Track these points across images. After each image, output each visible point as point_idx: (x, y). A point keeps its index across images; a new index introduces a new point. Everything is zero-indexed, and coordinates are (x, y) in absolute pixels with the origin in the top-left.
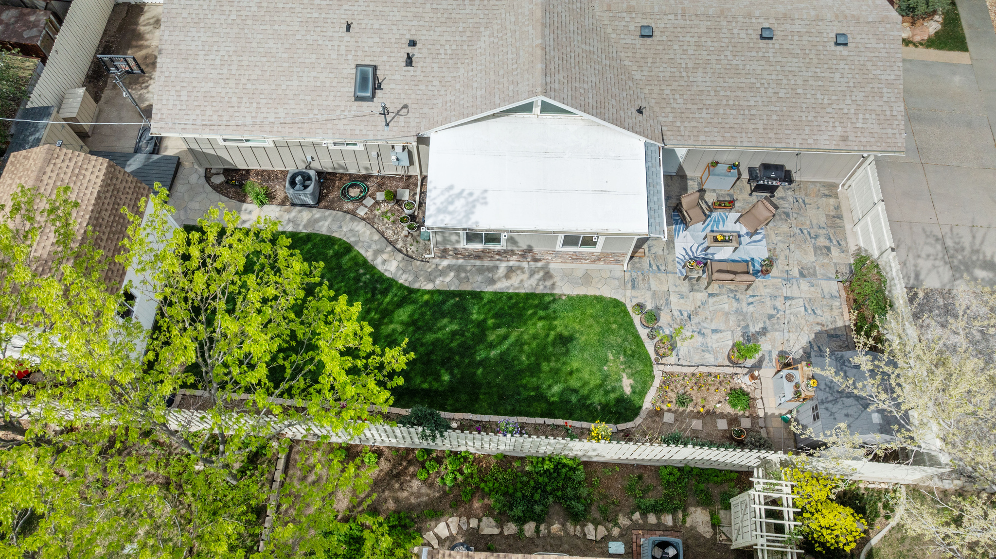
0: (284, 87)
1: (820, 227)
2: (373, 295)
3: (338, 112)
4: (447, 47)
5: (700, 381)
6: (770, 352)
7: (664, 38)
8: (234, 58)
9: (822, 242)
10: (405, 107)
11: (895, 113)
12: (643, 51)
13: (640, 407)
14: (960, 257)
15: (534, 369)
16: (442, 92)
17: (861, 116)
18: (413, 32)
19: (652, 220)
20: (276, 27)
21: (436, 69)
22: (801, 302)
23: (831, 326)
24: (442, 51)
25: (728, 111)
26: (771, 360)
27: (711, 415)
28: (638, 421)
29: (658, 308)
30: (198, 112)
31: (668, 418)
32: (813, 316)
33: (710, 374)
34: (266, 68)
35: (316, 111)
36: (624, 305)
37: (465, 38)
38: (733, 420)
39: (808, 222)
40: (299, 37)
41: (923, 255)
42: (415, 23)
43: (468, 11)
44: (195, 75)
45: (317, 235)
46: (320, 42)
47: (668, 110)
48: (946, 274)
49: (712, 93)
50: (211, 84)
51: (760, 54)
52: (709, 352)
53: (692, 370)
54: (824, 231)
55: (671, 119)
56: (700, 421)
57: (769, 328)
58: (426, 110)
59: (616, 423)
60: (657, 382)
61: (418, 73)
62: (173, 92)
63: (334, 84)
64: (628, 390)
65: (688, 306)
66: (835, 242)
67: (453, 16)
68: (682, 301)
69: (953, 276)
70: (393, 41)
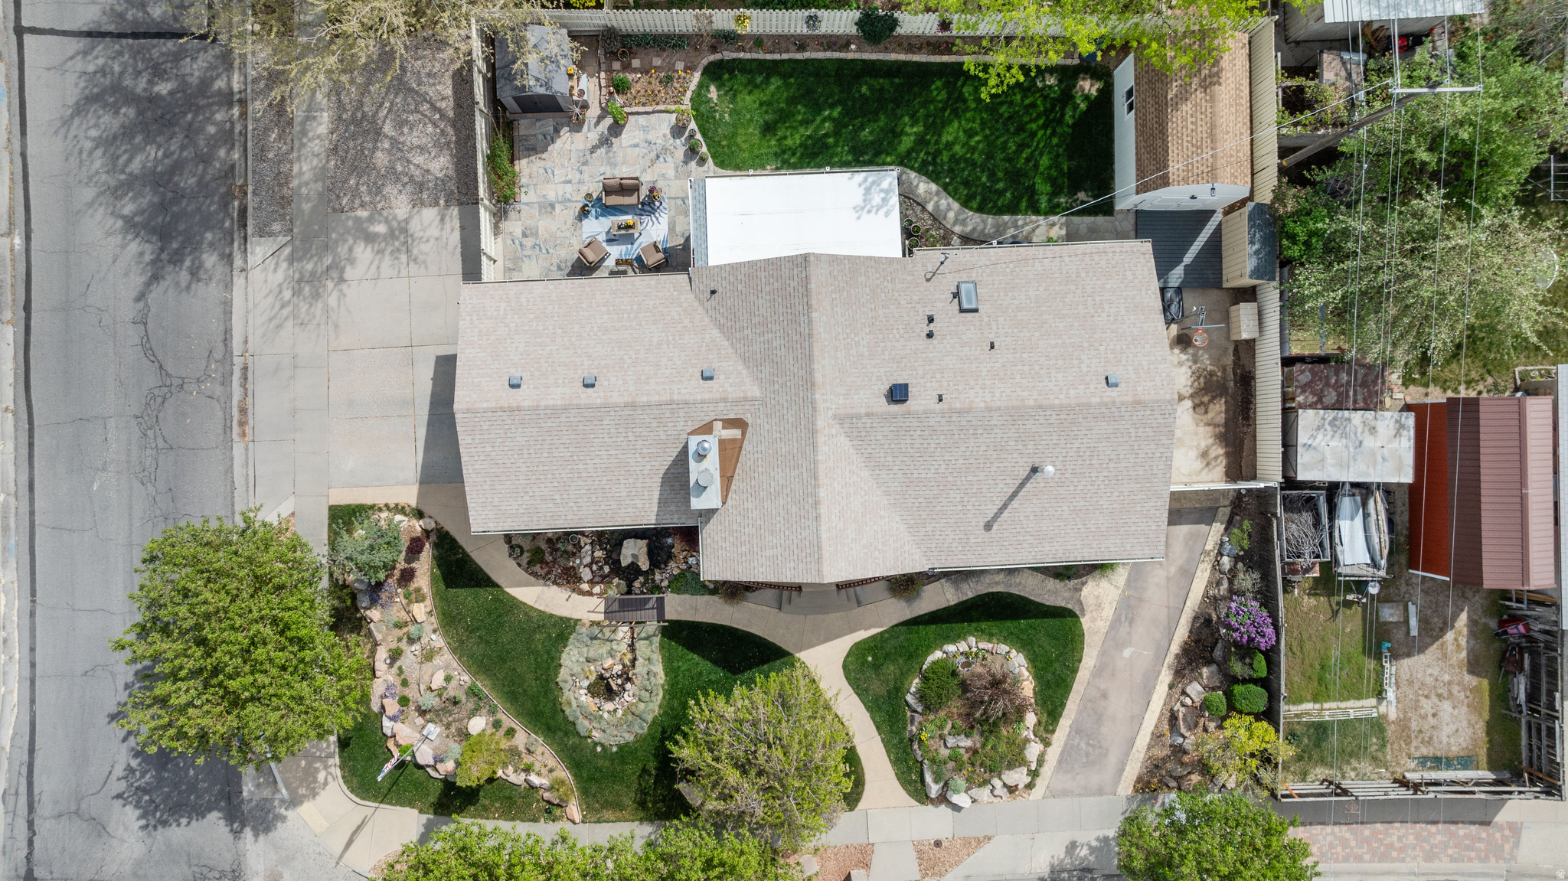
0: (1041, 289)
1: (529, 256)
2: (934, 159)
3: (988, 271)
4: (897, 336)
5: (652, 97)
6: (589, 130)
7: (690, 370)
8: (1092, 311)
9: (529, 242)
10: (928, 280)
11: (468, 318)
12: (710, 357)
13: (702, 74)
14: (397, 244)
15: (792, 101)
16: (896, 294)
17: (501, 313)
18: (931, 346)
19: (702, 192)
20: (1060, 341)
21: (905, 315)
22: (557, 179)
23: (533, 158)
24: (902, 331)
25: (629, 308)
26: (589, 124)
27: (645, 71)
28: (705, 62)
29: (686, 163)
30: (1113, 262)
31: (680, 66)
32: (547, 167)
33: (644, 105)
34: (1061, 304)
35: (1008, 270)
36: (716, 164)
37: (882, 345)
38: (627, 67)
39: (540, 261)
40: (1037, 334)
41: (432, 241)
42: (930, 355)
43: (882, 370)
44: (1125, 294)
45: (995, 214)
46: (1016, 330)
47: (685, 305)
48: (414, 226)
49: (643, 323)
50: (1108, 286)
51: (596, 363)
52: (643, 127)
53: (659, 108)
54: (525, 253)
55: (683, 297)
56: (654, 64)
57: (588, 153)
58: (909, 278)
59: (722, 60)
60: (689, 94)
61: (921, 310)
62: (1140, 277)
63: (996, 294)
64: (713, 88)
65: (659, 166)
66: (517, 242)
67: (895, 365)
68: (664, 171)
69: (407, 223)
70: (949, 337)
